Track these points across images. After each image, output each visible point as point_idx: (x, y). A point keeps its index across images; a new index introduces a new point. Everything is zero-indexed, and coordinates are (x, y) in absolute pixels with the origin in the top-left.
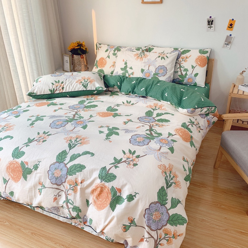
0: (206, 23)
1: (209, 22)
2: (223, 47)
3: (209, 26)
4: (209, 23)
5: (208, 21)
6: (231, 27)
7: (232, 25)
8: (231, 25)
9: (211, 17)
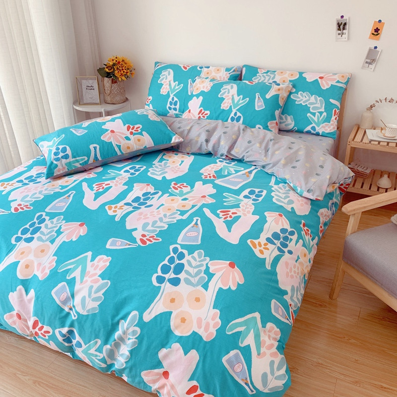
0: (335, 26)
2: (363, 67)
3: (340, 32)
4: (339, 26)
5: (338, 24)
7: (379, 30)
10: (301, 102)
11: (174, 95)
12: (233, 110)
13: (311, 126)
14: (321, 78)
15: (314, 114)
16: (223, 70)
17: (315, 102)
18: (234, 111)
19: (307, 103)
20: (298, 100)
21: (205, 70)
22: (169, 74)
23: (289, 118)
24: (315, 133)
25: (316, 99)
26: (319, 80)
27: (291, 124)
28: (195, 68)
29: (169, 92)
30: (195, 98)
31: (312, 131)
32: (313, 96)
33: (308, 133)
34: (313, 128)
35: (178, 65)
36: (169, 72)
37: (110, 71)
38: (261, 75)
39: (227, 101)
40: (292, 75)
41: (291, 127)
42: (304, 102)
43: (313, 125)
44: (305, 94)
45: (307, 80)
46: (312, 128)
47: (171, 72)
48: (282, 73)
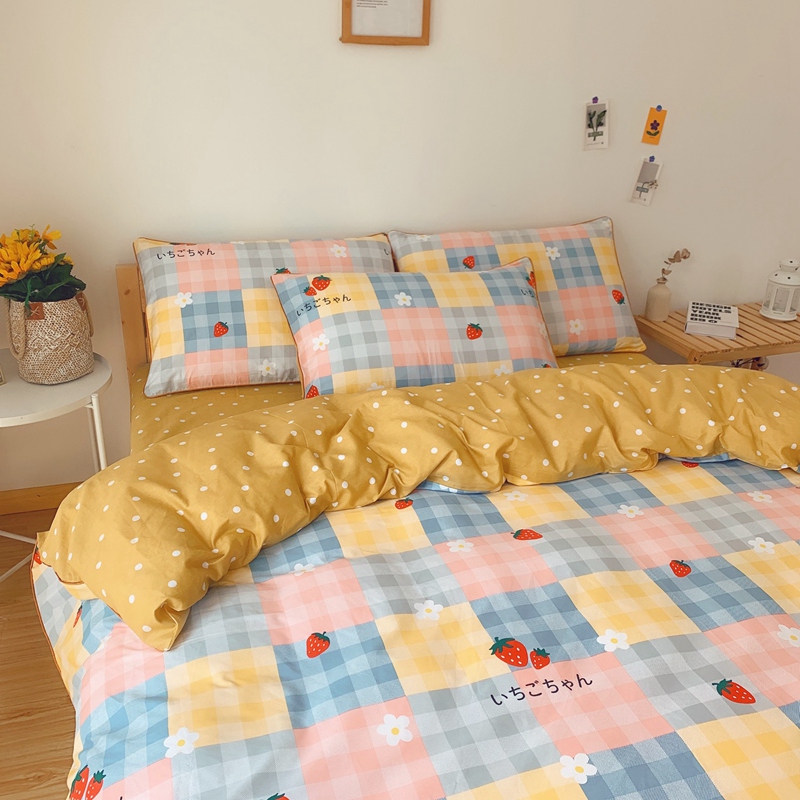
0: (583, 120)
1: (590, 116)
2: (633, 199)
3: (591, 131)
4: (591, 119)
5: (590, 114)
6: (653, 131)
7: (658, 124)
8: (655, 125)
9: (595, 100)
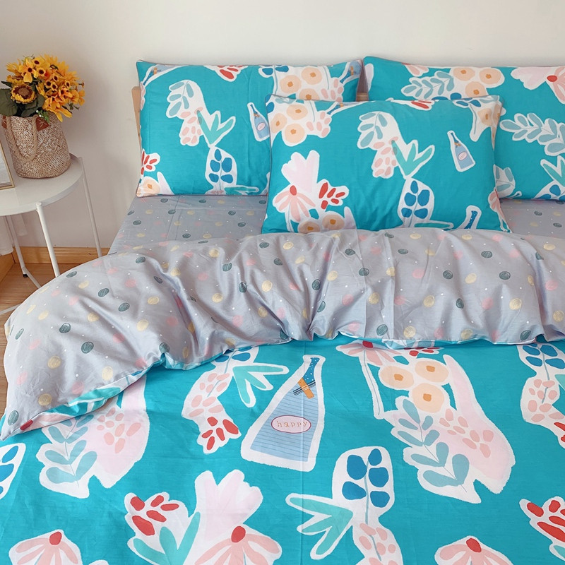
10: (525, 137)
11: (218, 145)
12: (405, 177)
13: (550, 185)
14: (552, 79)
15: (553, 160)
16: (324, 73)
17: (553, 134)
18: (409, 180)
19: (537, 138)
20: (516, 132)
21: (280, 76)
22: (191, 93)
23: (502, 172)
24: (558, 198)
25: (554, 128)
26: (550, 84)
27: (508, 186)
28: (251, 71)
29: (202, 138)
30: (296, 156)
31: (553, 196)
32: (547, 120)
33: (546, 199)
34: (555, 189)
35: (202, 66)
36: (188, 86)
37: (28, 100)
38: (420, 81)
39: (384, 157)
40: (489, 76)
41: (508, 191)
42: (530, 136)
43: (555, 182)
44: (528, 119)
45: (526, 86)
46: (551, 190)
47: (194, 86)
48: (464, 72)
